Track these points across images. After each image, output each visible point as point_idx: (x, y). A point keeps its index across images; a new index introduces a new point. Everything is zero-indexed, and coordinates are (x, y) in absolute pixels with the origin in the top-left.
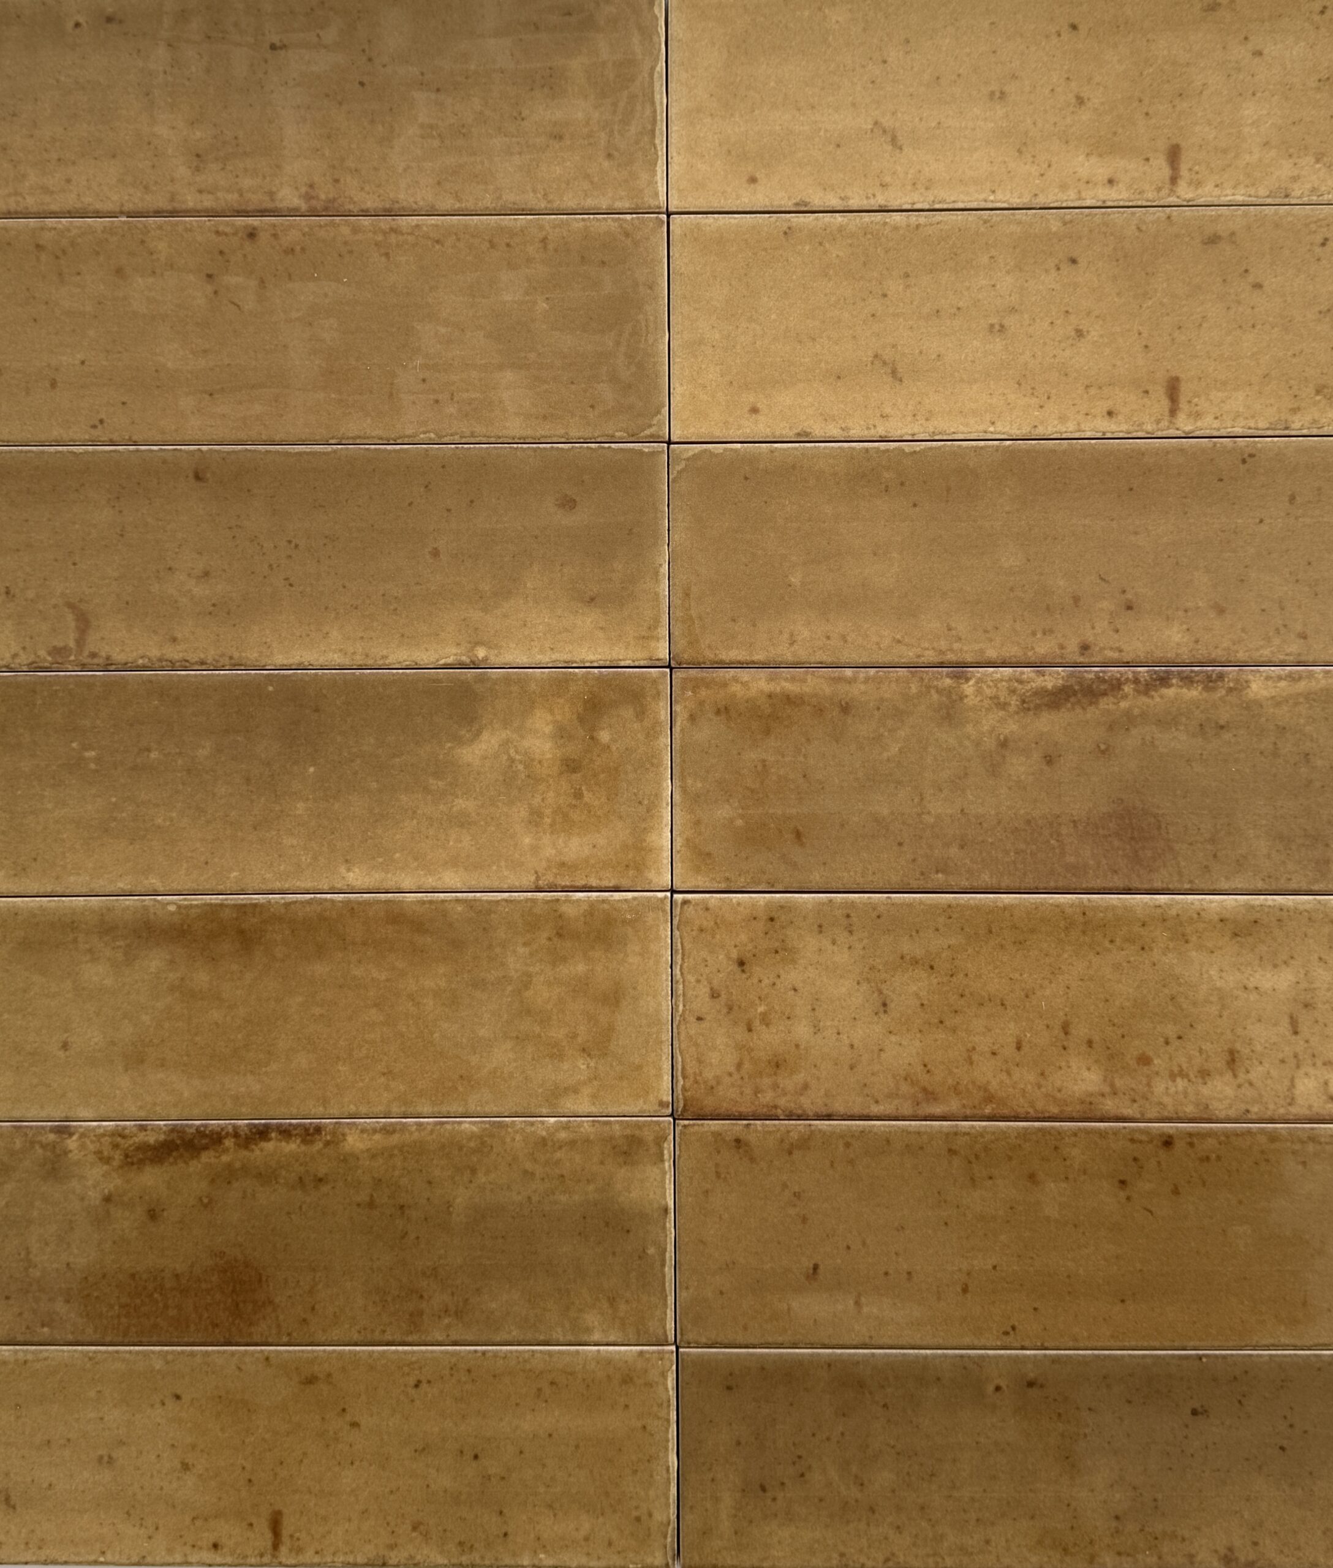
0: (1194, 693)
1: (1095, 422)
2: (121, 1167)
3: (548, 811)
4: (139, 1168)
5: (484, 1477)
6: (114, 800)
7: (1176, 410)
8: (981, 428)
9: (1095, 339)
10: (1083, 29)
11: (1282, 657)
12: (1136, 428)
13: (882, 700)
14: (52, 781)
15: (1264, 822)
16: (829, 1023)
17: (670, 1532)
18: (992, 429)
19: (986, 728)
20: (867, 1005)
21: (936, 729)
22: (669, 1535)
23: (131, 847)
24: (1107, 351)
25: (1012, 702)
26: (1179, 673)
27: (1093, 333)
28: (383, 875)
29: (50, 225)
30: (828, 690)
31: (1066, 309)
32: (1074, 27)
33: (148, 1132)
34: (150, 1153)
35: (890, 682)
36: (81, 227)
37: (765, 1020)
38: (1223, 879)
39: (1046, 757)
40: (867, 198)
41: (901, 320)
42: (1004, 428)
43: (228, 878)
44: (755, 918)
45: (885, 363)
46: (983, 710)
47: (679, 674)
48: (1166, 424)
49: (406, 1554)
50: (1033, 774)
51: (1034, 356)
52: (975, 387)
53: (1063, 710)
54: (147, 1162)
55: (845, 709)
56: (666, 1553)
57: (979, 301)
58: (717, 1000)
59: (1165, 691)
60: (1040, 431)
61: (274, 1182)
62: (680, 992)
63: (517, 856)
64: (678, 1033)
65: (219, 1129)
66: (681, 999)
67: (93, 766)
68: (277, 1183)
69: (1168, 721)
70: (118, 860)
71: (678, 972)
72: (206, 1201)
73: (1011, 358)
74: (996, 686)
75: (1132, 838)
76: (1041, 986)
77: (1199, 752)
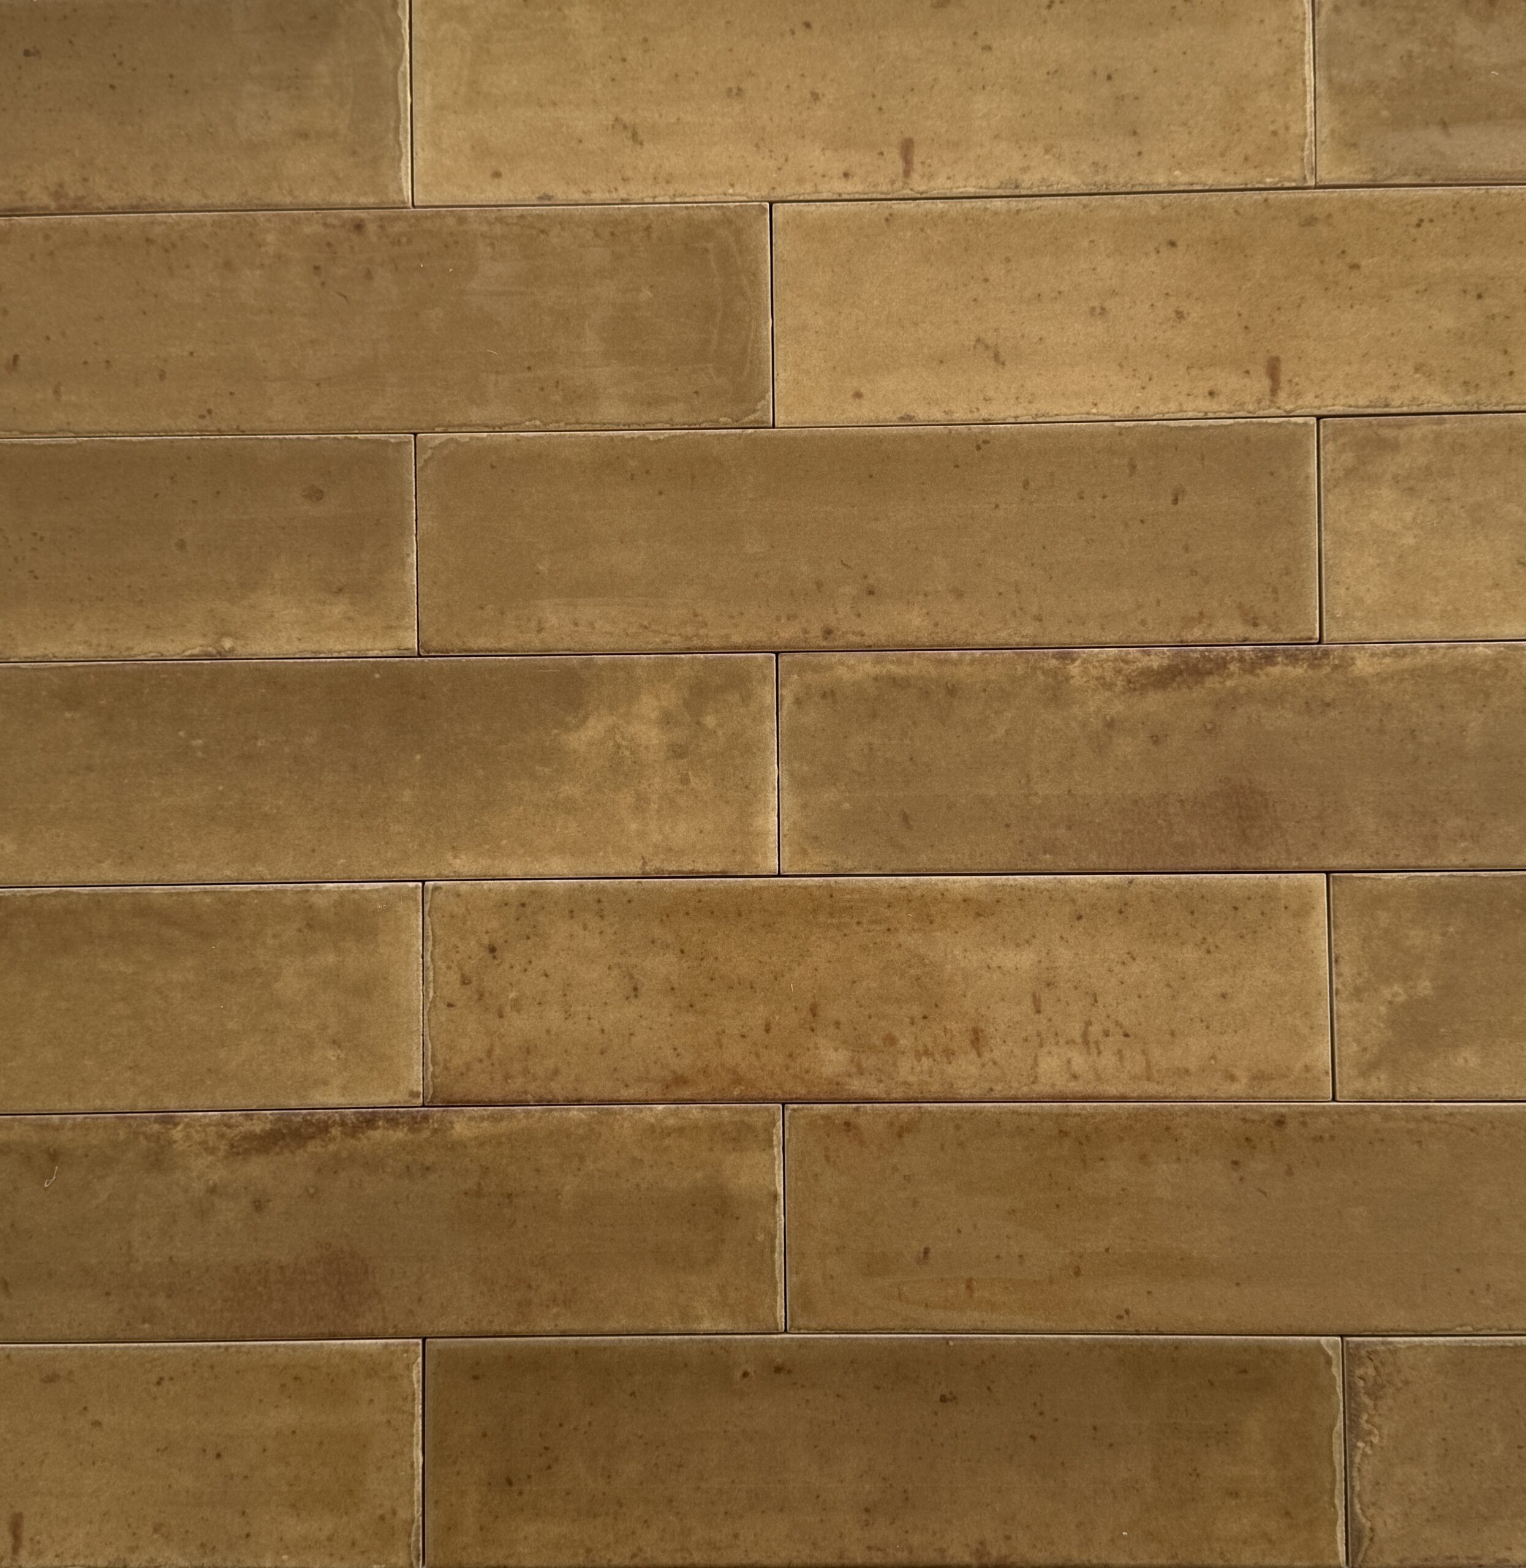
0: (1299, 671)
1: (1197, 402)
2: (226, 1157)
3: (654, 797)
4: (244, 1159)
5: (226, 1476)
6: (221, 788)
7: (1276, 390)
8: (1085, 409)
9: (1195, 320)
10: (816, 26)
11: (1018, 639)
12: (1238, 408)
13: (988, 682)
14: (159, 770)
15: (1371, 799)
16: (580, 1008)
17: (414, 1530)
18: (1094, 411)
19: (1092, 709)
20: (618, 990)
21: (1043, 711)
22: (413, 1534)
23: (237, 836)
24: (1208, 332)
25: (1118, 683)
26: (1284, 651)
27: (1194, 315)
28: (489, 862)
29: (160, 219)
30: (934, 673)
31: (1165, 291)
32: (808, 25)
33: (254, 1121)
34: (255, 1143)
35: (997, 663)
36: (189, 222)
37: (516, 1006)
38: (1331, 856)
39: (1152, 737)
40: (609, 191)
41: (1003, 304)
42: (1106, 409)
43: (336, 865)
44: (506, 904)
45: (987, 347)
46: (1090, 691)
47: (785, 658)
48: (1268, 403)
49: (146, 1557)
50: (1140, 754)
51: (1135, 338)
52: (1077, 369)
53: (1169, 689)
54: (253, 1152)
55: (952, 691)
56: (409, 1553)
57: (1079, 284)
58: (468, 986)
59: (1270, 669)
60: (1143, 412)
61: (381, 1171)
62: (431, 978)
63: (624, 842)
64: (429, 1020)
65: (326, 1118)
66: (432, 985)
67: (200, 754)
68: (384, 1172)
69: (1275, 698)
70: (225, 849)
71: (429, 959)
72: (312, 1191)
73: (1112, 340)
74: (1101, 666)
75: (1240, 817)
76: (790, 969)
77: (1306, 730)
